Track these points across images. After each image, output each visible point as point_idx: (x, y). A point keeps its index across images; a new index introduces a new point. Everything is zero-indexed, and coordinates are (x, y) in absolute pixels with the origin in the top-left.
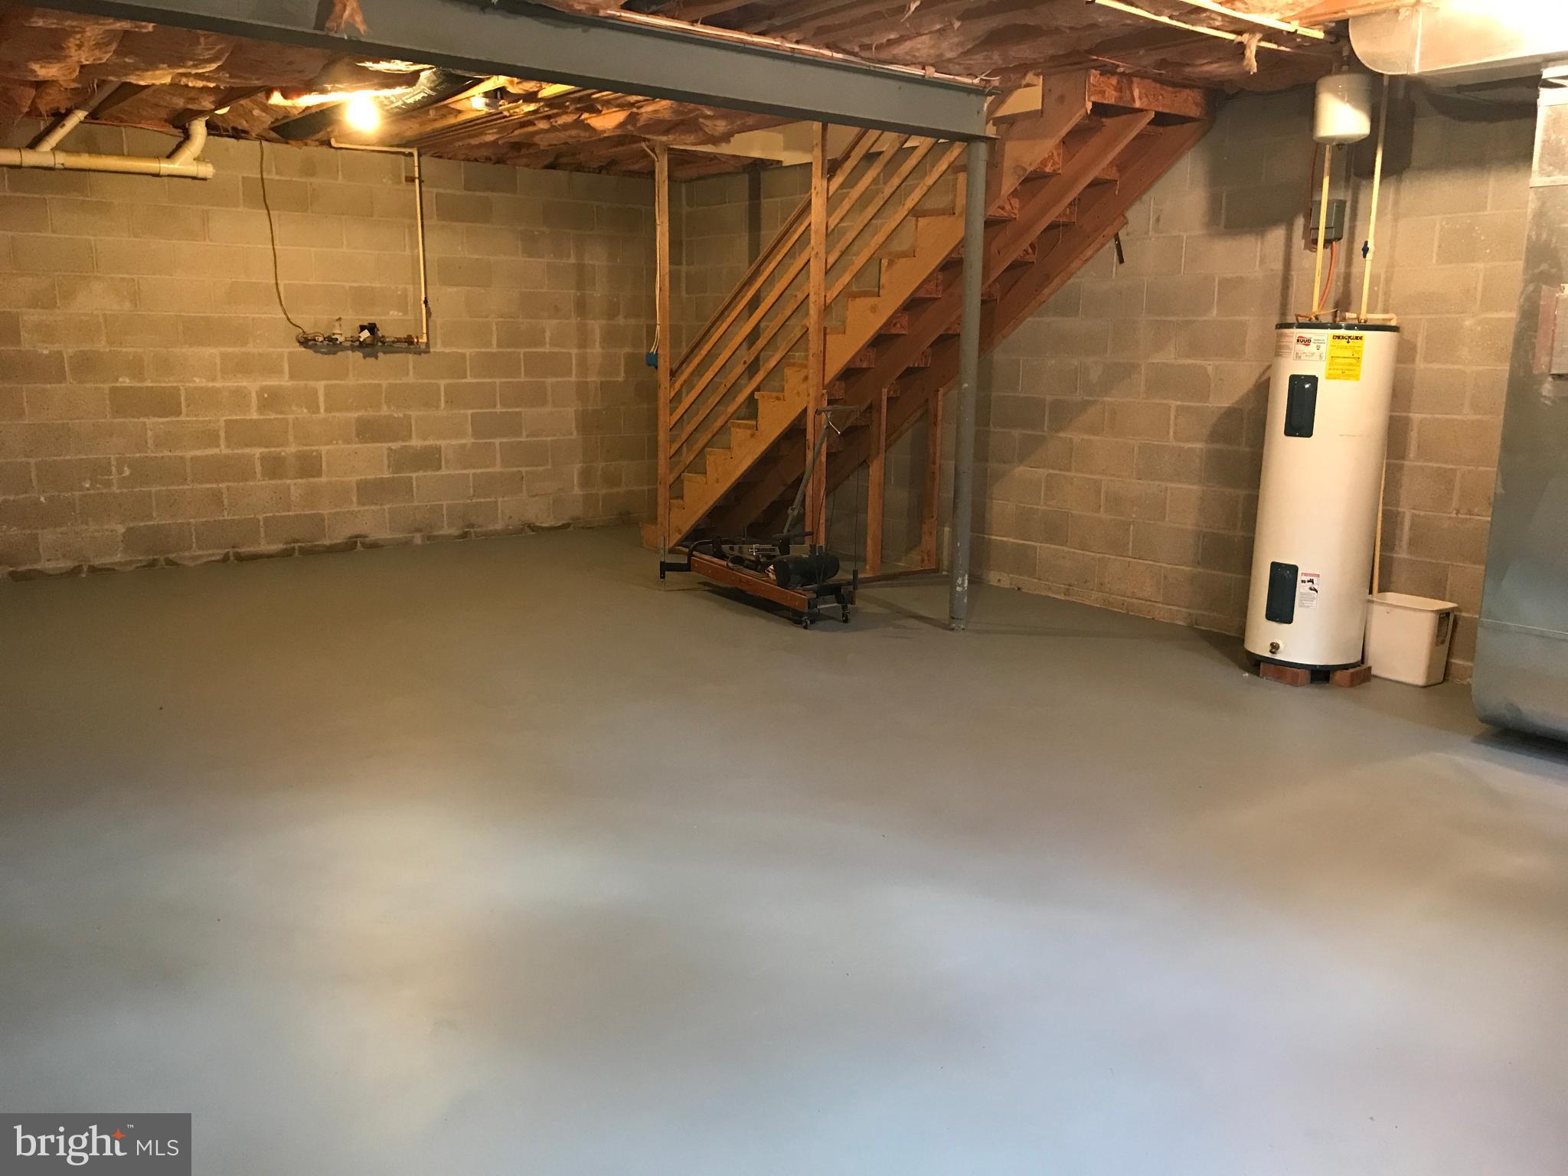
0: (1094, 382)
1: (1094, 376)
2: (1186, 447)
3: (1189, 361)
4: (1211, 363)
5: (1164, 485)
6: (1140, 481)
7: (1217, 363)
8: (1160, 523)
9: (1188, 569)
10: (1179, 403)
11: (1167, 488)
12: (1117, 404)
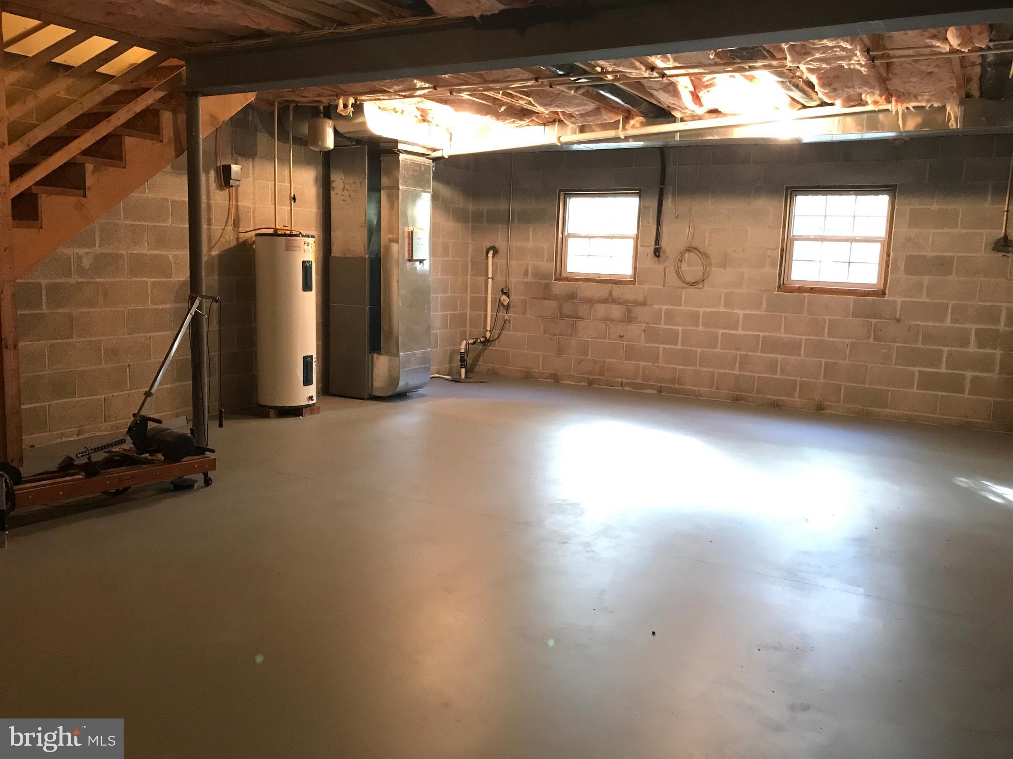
0: (87, 268)
1: (86, 263)
2: (160, 308)
3: (156, 252)
4: (171, 253)
5: (148, 335)
6: (131, 336)
7: (175, 253)
8: (148, 361)
9: (169, 386)
10: (152, 280)
11: (150, 336)
12: (108, 283)
